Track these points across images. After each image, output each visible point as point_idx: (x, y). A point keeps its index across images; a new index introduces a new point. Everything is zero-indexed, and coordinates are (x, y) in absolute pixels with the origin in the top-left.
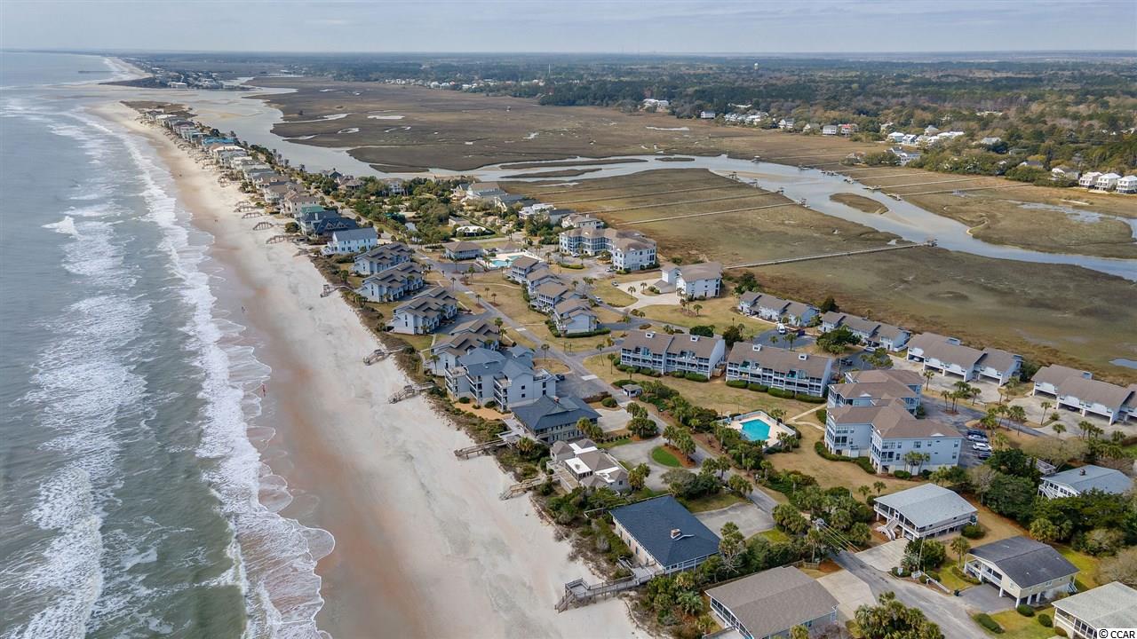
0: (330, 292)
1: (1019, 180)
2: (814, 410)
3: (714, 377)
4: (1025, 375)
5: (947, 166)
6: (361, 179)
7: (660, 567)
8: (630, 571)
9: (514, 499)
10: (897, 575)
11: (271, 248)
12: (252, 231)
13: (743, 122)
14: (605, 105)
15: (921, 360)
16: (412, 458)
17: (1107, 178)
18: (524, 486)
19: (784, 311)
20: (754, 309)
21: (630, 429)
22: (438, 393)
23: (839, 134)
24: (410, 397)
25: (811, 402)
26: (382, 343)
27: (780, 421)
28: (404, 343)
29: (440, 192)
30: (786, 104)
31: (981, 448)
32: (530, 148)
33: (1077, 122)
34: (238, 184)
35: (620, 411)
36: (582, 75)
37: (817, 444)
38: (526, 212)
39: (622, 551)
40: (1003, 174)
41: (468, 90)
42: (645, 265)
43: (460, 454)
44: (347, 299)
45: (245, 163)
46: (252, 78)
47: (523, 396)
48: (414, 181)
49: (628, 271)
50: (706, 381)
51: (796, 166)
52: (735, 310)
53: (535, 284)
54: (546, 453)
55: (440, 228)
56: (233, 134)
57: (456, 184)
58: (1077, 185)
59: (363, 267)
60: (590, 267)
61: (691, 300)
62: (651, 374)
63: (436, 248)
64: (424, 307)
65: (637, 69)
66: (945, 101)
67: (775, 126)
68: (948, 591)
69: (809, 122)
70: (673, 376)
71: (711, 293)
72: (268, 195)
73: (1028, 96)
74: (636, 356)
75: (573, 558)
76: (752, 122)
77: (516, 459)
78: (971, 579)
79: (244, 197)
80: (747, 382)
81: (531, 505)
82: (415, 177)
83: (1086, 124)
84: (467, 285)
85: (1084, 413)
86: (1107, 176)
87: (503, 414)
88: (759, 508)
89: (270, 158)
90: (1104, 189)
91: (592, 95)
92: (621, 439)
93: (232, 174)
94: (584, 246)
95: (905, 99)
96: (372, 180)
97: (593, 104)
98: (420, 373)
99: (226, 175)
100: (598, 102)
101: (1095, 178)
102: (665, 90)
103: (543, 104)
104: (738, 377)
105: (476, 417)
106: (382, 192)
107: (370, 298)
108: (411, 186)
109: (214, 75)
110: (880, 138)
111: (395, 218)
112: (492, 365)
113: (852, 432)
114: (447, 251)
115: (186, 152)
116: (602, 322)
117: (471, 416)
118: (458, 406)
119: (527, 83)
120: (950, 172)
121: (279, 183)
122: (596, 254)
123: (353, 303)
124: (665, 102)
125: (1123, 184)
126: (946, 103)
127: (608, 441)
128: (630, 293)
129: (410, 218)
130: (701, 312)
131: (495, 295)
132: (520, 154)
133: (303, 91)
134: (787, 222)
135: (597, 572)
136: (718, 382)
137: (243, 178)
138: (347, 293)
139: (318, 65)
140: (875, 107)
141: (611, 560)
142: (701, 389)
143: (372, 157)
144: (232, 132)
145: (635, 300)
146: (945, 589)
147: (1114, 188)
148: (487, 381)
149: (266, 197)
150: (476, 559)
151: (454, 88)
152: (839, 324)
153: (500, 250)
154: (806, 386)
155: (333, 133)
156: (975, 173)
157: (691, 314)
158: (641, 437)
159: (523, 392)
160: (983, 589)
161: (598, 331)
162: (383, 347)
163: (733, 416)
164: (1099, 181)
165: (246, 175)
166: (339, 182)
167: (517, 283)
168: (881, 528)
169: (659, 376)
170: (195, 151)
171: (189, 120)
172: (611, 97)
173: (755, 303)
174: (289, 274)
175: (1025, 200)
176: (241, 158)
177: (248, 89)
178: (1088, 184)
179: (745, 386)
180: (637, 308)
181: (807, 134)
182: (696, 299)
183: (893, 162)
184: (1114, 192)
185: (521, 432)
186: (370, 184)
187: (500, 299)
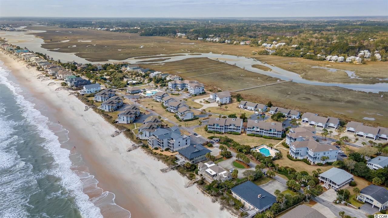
0: (88, 109)
1: (308, 59)
2: (280, 143)
3: (242, 133)
4: (342, 125)
5: (284, 54)
6: (86, 64)
7: (257, 210)
8: (247, 212)
9: (190, 187)
10: (337, 203)
11: (58, 93)
12: (47, 86)
13: (213, 41)
14: (163, 35)
15: (307, 122)
16: (144, 174)
17: (335, 57)
18: (193, 182)
19: (256, 107)
20: (245, 107)
21: (221, 155)
22: (145, 147)
23: (246, 44)
24: (135, 149)
25: (278, 140)
26: (117, 128)
27: (272, 148)
28: (125, 128)
29: (116, 69)
30: (225, 35)
31: (340, 152)
32: (143, 51)
33: (317, 40)
34: (35, 68)
35: (215, 148)
36: (152, 25)
37: (287, 155)
38: (152, 75)
39: (240, 205)
40: (302, 57)
41: (112, 31)
42: (201, 93)
43: (163, 171)
44: (96, 111)
45: (37, 59)
46: (26, 27)
47: (179, 145)
48: (105, 65)
49: (196, 95)
50: (240, 134)
51: (236, 55)
52: (238, 107)
53: (166, 102)
54: (196, 167)
55: (121, 82)
56: (25, 48)
57: (122, 65)
58: (325, 60)
59: (99, 98)
60: (181, 94)
61: (222, 104)
62: (220, 133)
63: (123, 89)
64: (129, 113)
65: (170, 23)
66: (274, 33)
67: (224, 42)
68: (356, 208)
69: (235, 40)
70: (228, 133)
71: (228, 102)
72: (50, 72)
73: (299, 31)
74: (213, 127)
75: (222, 209)
76: (216, 41)
77: (185, 171)
78: (360, 201)
79: (39, 73)
80: (254, 134)
81: (198, 189)
82: (106, 63)
83: (320, 40)
84: (140, 103)
85: (365, 137)
86: (334, 57)
87: (173, 153)
88: (278, 181)
89: (45, 57)
90: (334, 61)
91: (158, 32)
92: (220, 159)
93: (32, 64)
94: (178, 87)
95: (262, 32)
96: (90, 65)
97: (159, 35)
98: (135, 139)
99: (29, 64)
100: (161, 34)
101: (331, 57)
102: (183, 30)
103: (141, 36)
104: (251, 133)
105: (163, 155)
106: (94, 69)
107: (106, 111)
108: (105, 67)
109: (10, 26)
110: (259, 46)
111: (103, 79)
112: (166, 135)
113: (301, 150)
114: (128, 91)
115: (9, 55)
116: (195, 114)
117: (161, 155)
118: (154, 151)
119: (133, 28)
120: (286, 56)
121: (53, 67)
122: (182, 89)
123: (99, 112)
124: (184, 34)
125: (339, 59)
126: (275, 34)
127: (215, 160)
128: (200, 103)
129: (108, 78)
130: (227, 109)
131: (152, 107)
132: (140, 54)
133: (48, 32)
134: (241, 75)
135: (233, 214)
136: (244, 134)
137: (37, 65)
138: (95, 108)
139: (52, 22)
140: (254, 35)
141: (237, 209)
142: (239, 138)
143: (85, 56)
144: (25, 47)
145: (202, 106)
146: (355, 207)
147: (337, 60)
148: (165, 141)
149: (49, 73)
150: (185, 213)
151: (107, 30)
152: (276, 111)
153: (147, 90)
154: (276, 134)
155: (66, 47)
156: (293, 57)
157: (224, 110)
158: (226, 158)
159: (179, 144)
160: (366, 205)
161: (195, 118)
162: (117, 130)
163: (255, 147)
164: (332, 58)
165: (38, 64)
166: (77, 66)
167: (158, 102)
168: (323, 185)
169: (223, 134)
170: (12, 55)
171: (6, 43)
172: (165, 33)
173: (245, 105)
174: (69, 103)
175: (313, 65)
176: (34, 58)
177: (26, 31)
178: (329, 60)
179: (254, 135)
180: (204, 108)
181: (235, 44)
182: (223, 104)
183: (267, 53)
184: (337, 62)
185: (183, 159)
186: (90, 66)
187: (154, 108)
